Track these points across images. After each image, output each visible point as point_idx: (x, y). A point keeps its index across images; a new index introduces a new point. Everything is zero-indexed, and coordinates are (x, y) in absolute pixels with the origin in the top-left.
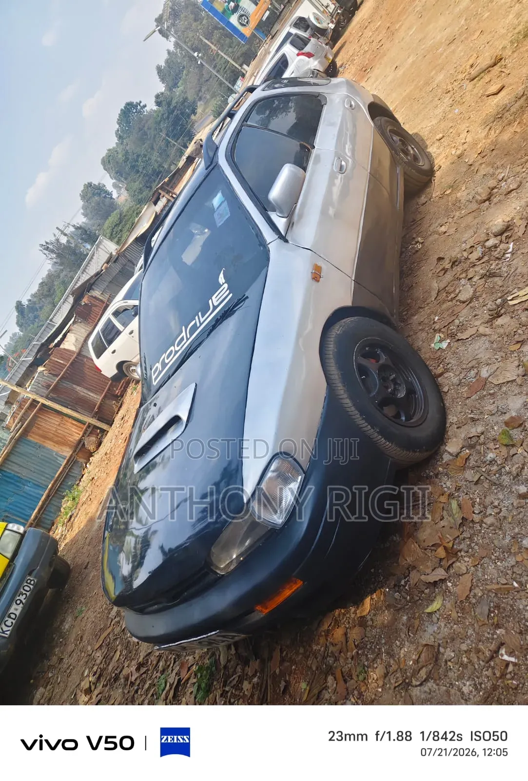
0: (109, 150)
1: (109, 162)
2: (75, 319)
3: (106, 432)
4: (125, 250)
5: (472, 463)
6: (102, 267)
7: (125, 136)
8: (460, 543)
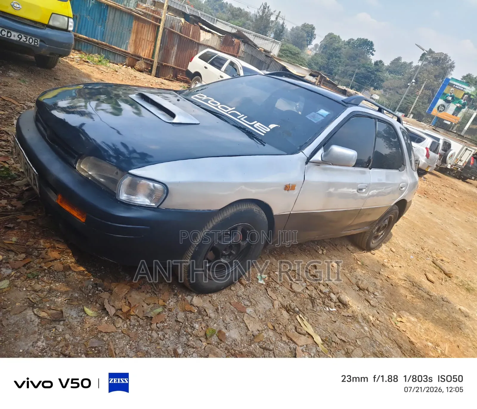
0: (339, 37)
1: (331, 38)
2: (222, 36)
3: (150, 74)
4: (275, 61)
5: (189, 315)
6: (261, 48)
7: (350, 45)
8: (135, 319)
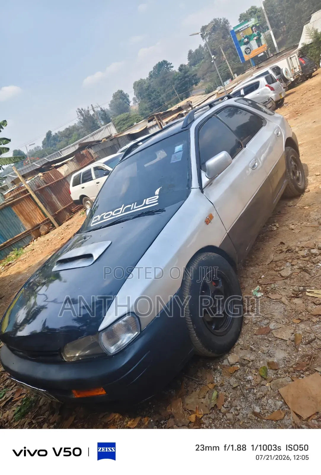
0: (141, 79)
1: (138, 85)
2: (73, 159)
3: (54, 228)
4: (120, 137)
5: (238, 374)
6: (103, 139)
7: (154, 76)
8: (206, 419)
